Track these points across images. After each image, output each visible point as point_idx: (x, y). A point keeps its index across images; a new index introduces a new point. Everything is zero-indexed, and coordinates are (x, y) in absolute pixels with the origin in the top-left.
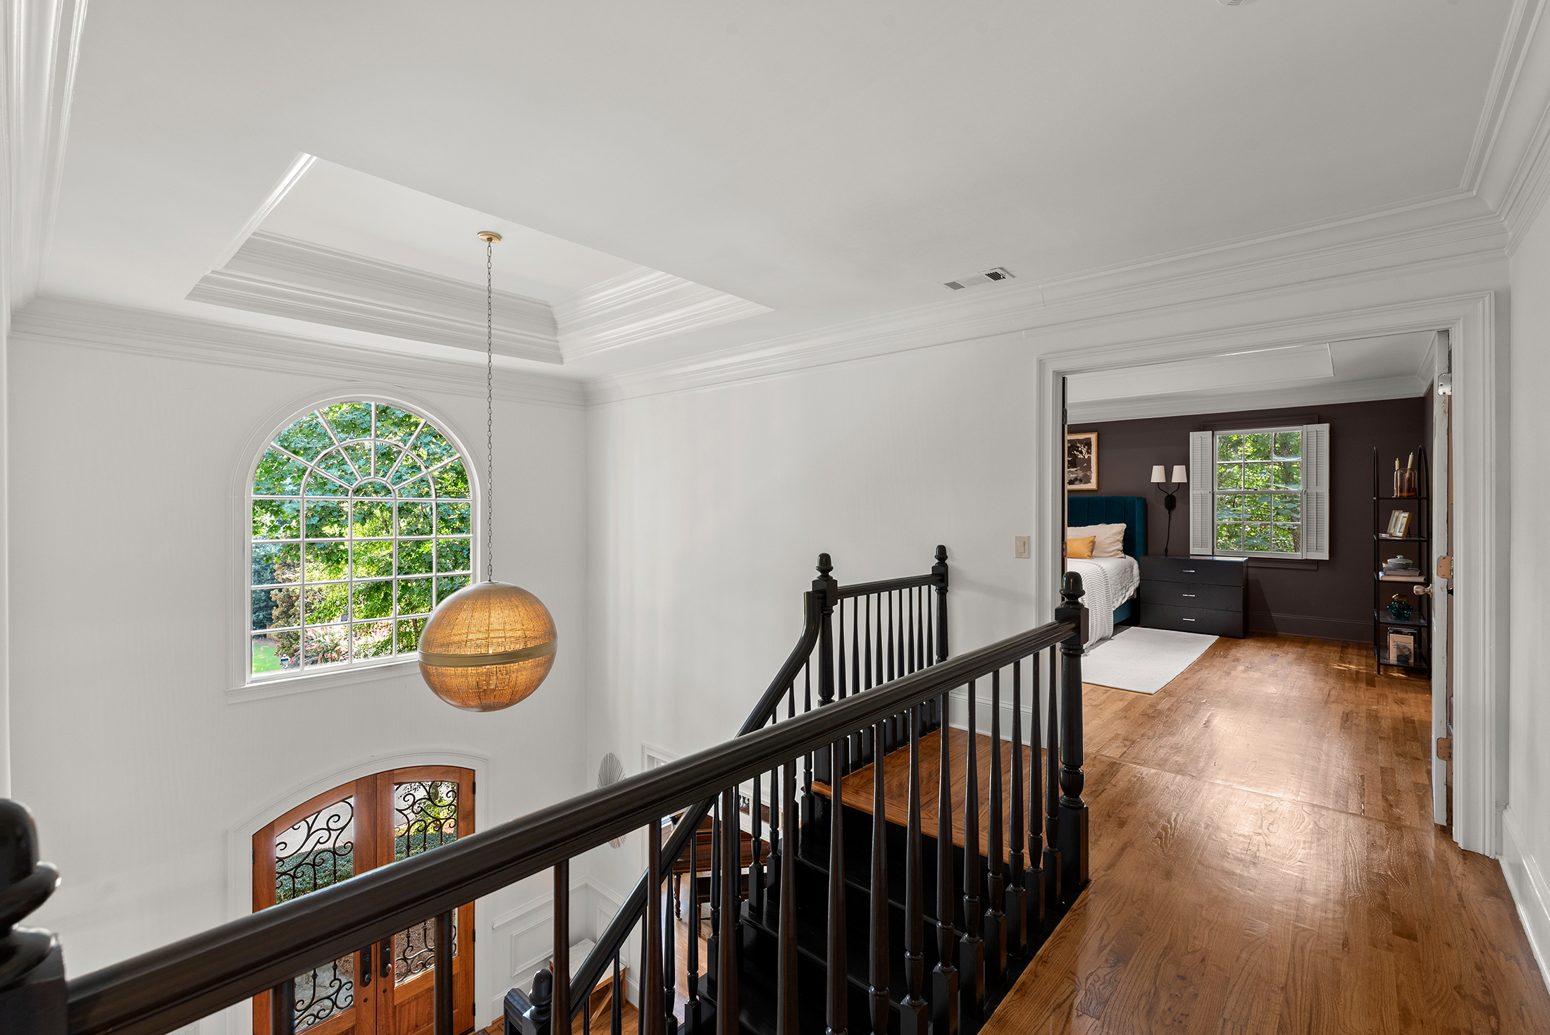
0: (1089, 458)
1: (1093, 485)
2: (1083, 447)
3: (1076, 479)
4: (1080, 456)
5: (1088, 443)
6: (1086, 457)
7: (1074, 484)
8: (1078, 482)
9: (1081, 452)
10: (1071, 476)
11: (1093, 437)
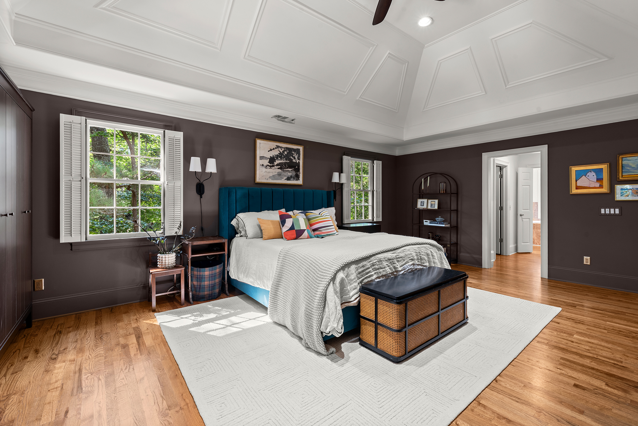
0: (299, 162)
1: (300, 182)
2: (295, 155)
3: (291, 177)
4: (294, 161)
5: (298, 151)
6: (297, 162)
7: (290, 180)
8: (292, 179)
9: (295, 159)
10: (289, 174)
11: (301, 148)
